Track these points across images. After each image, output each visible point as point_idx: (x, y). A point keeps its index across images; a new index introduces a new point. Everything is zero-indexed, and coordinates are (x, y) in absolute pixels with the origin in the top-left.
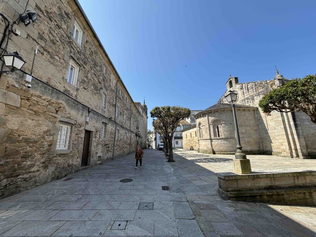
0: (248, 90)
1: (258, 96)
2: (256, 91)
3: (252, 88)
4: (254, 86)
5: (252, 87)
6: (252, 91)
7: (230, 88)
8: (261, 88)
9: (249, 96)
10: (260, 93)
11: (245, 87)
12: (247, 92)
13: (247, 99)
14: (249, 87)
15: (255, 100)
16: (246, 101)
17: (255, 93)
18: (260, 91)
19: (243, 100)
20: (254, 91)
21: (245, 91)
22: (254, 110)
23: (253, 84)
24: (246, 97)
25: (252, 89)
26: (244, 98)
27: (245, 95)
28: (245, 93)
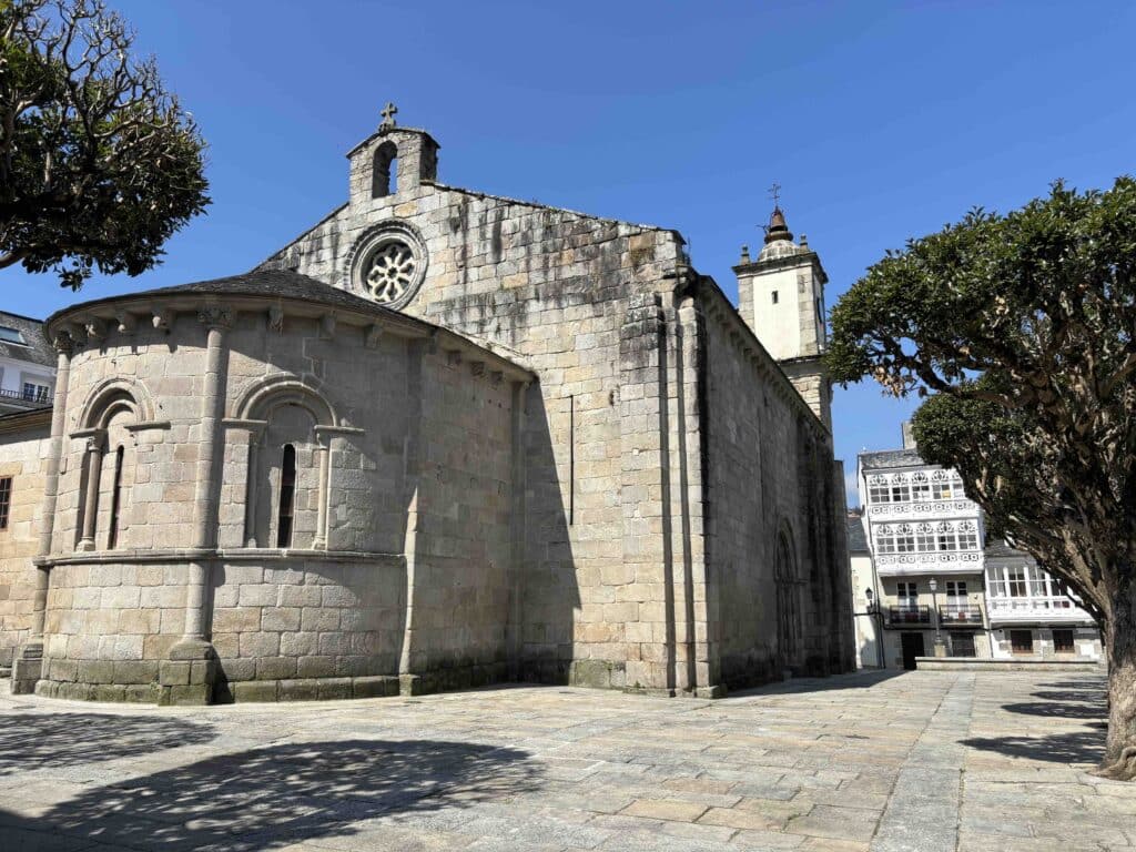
0: (498, 247)
1: (552, 304)
2: (545, 269)
3: (527, 242)
4: (539, 232)
5: (525, 235)
6: (522, 265)
7: (375, 196)
8: (580, 257)
9: (493, 285)
10: (565, 283)
11: (483, 223)
12: (489, 258)
13: (482, 301)
14: (507, 226)
15: (531, 320)
16: (474, 314)
17: (537, 278)
18: (567, 273)
19: (450, 303)
20: (536, 263)
21: (475, 250)
22: (517, 385)
23: (538, 218)
24: (475, 288)
25: (522, 251)
26: (460, 291)
27: (473, 273)
28: (472, 261)
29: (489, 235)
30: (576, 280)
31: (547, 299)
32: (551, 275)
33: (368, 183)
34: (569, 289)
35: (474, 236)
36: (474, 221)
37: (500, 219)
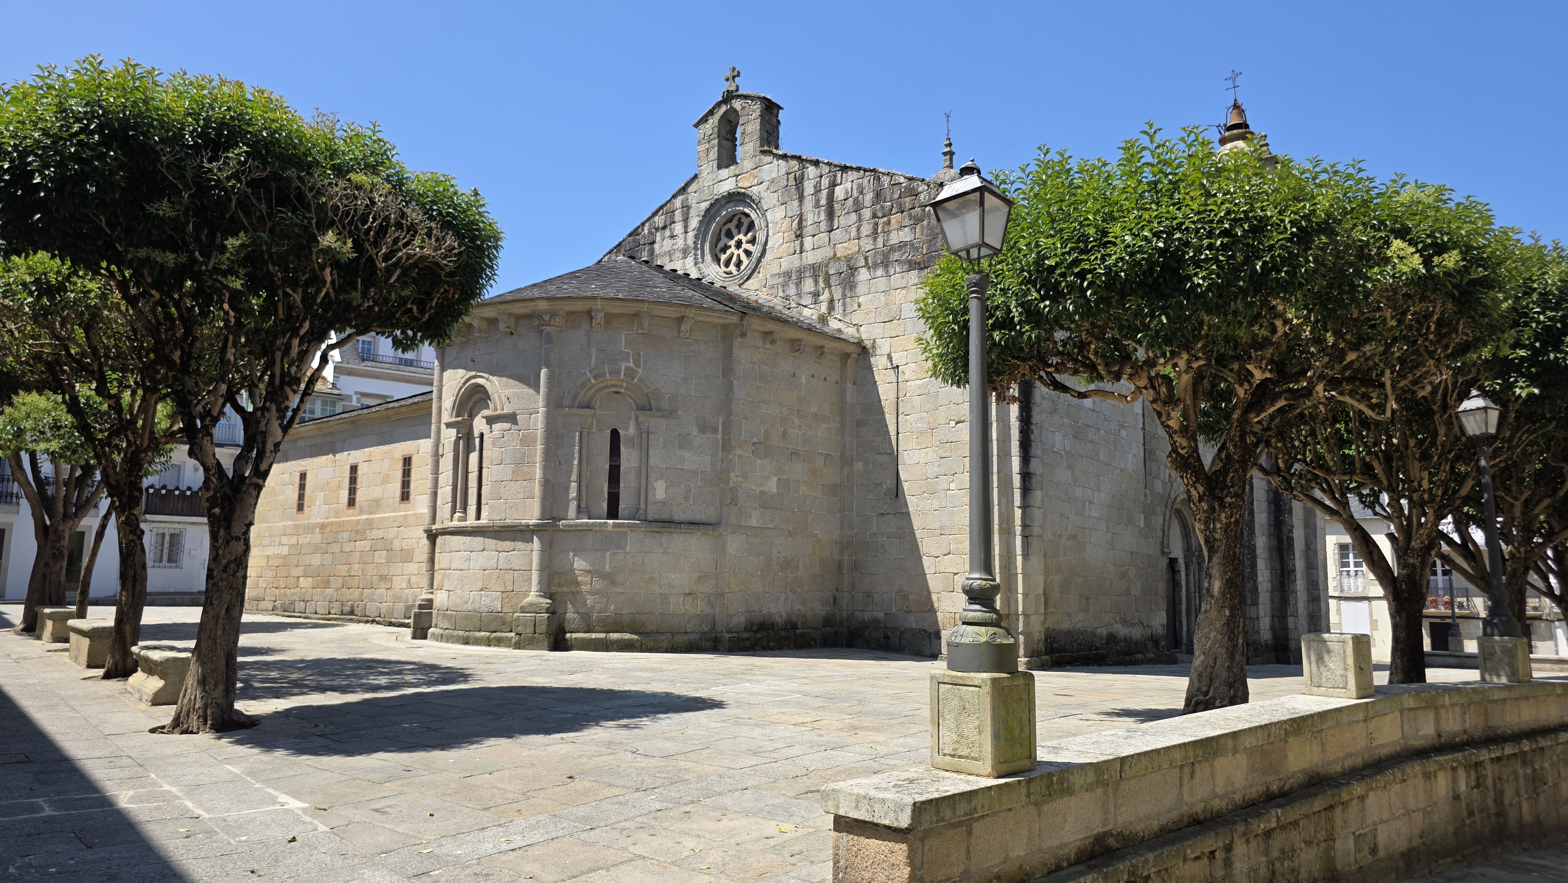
0: (831, 214)
1: (880, 272)
2: (875, 234)
3: (858, 208)
4: (869, 197)
5: (856, 199)
6: (854, 233)
7: (719, 167)
8: (907, 222)
9: (827, 252)
10: (892, 249)
11: (818, 190)
12: (824, 226)
13: (816, 270)
14: (839, 192)
15: (861, 289)
16: (808, 285)
17: (867, 244)
18: (894, 239)
19: (788, 274)
20: (866, 229)
21: (810, 219)
22: (845, 356)
23: (867, 181)
24: (811, 258)
25: (854, 217)
26: (797, 263)
27: (808, 242)
28: (809, 230)
29: (823, 202)
30: (902, 245)
31: (876, 266)
32: (880, 240)
33: (714, 154)
34: (896, 256)
35: (809, 203)
36: (809, 188)
37: (833, 185)
